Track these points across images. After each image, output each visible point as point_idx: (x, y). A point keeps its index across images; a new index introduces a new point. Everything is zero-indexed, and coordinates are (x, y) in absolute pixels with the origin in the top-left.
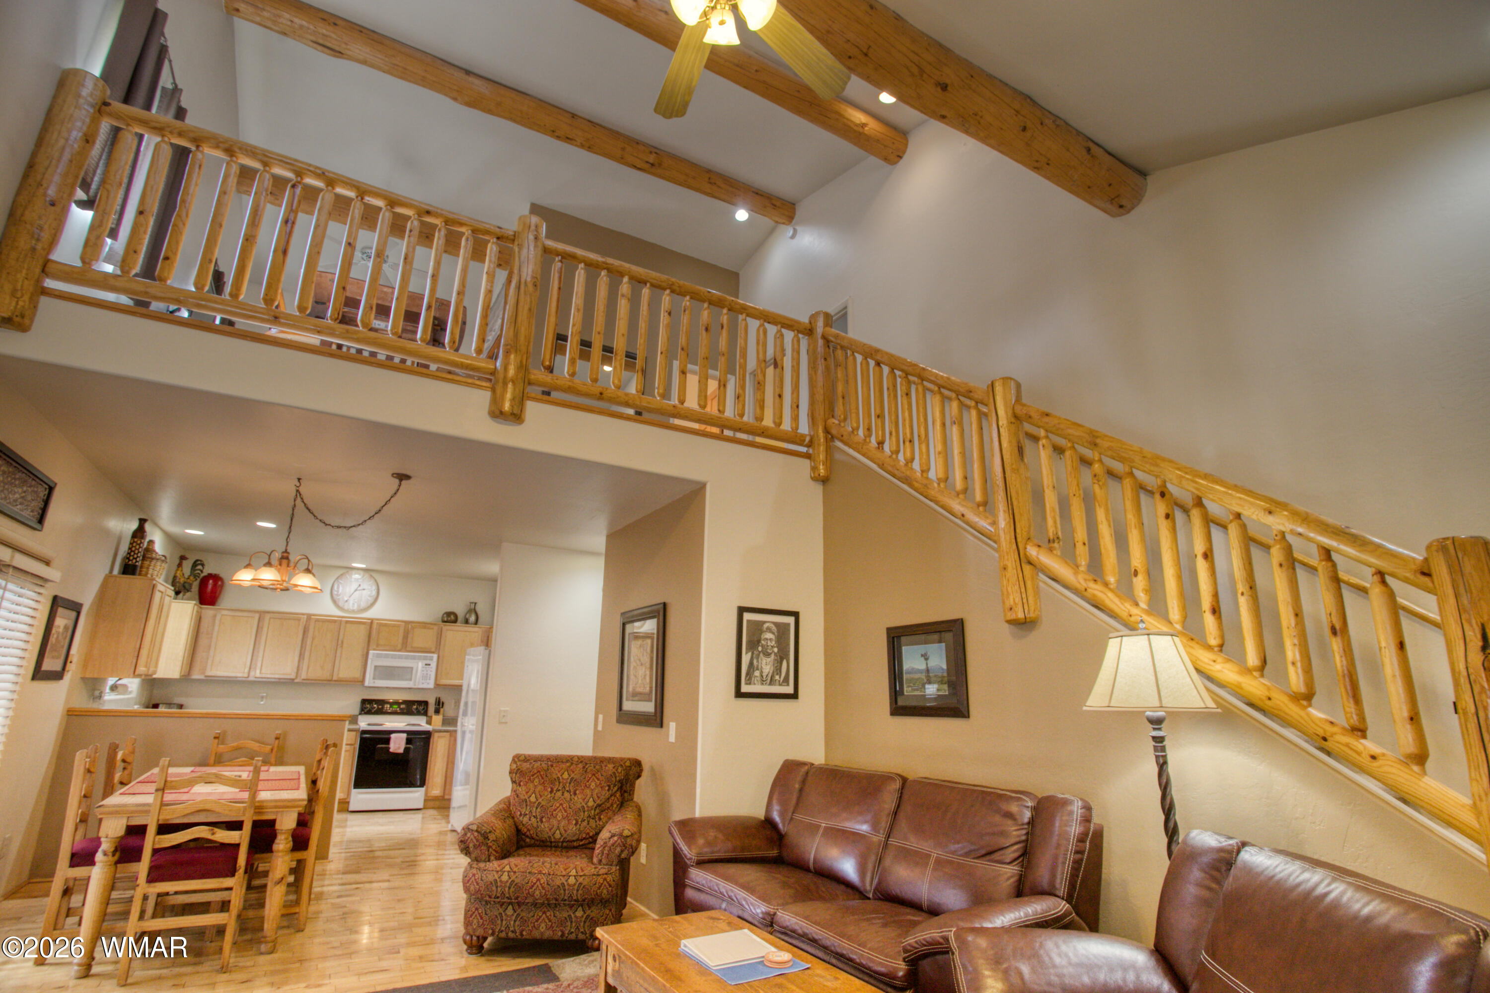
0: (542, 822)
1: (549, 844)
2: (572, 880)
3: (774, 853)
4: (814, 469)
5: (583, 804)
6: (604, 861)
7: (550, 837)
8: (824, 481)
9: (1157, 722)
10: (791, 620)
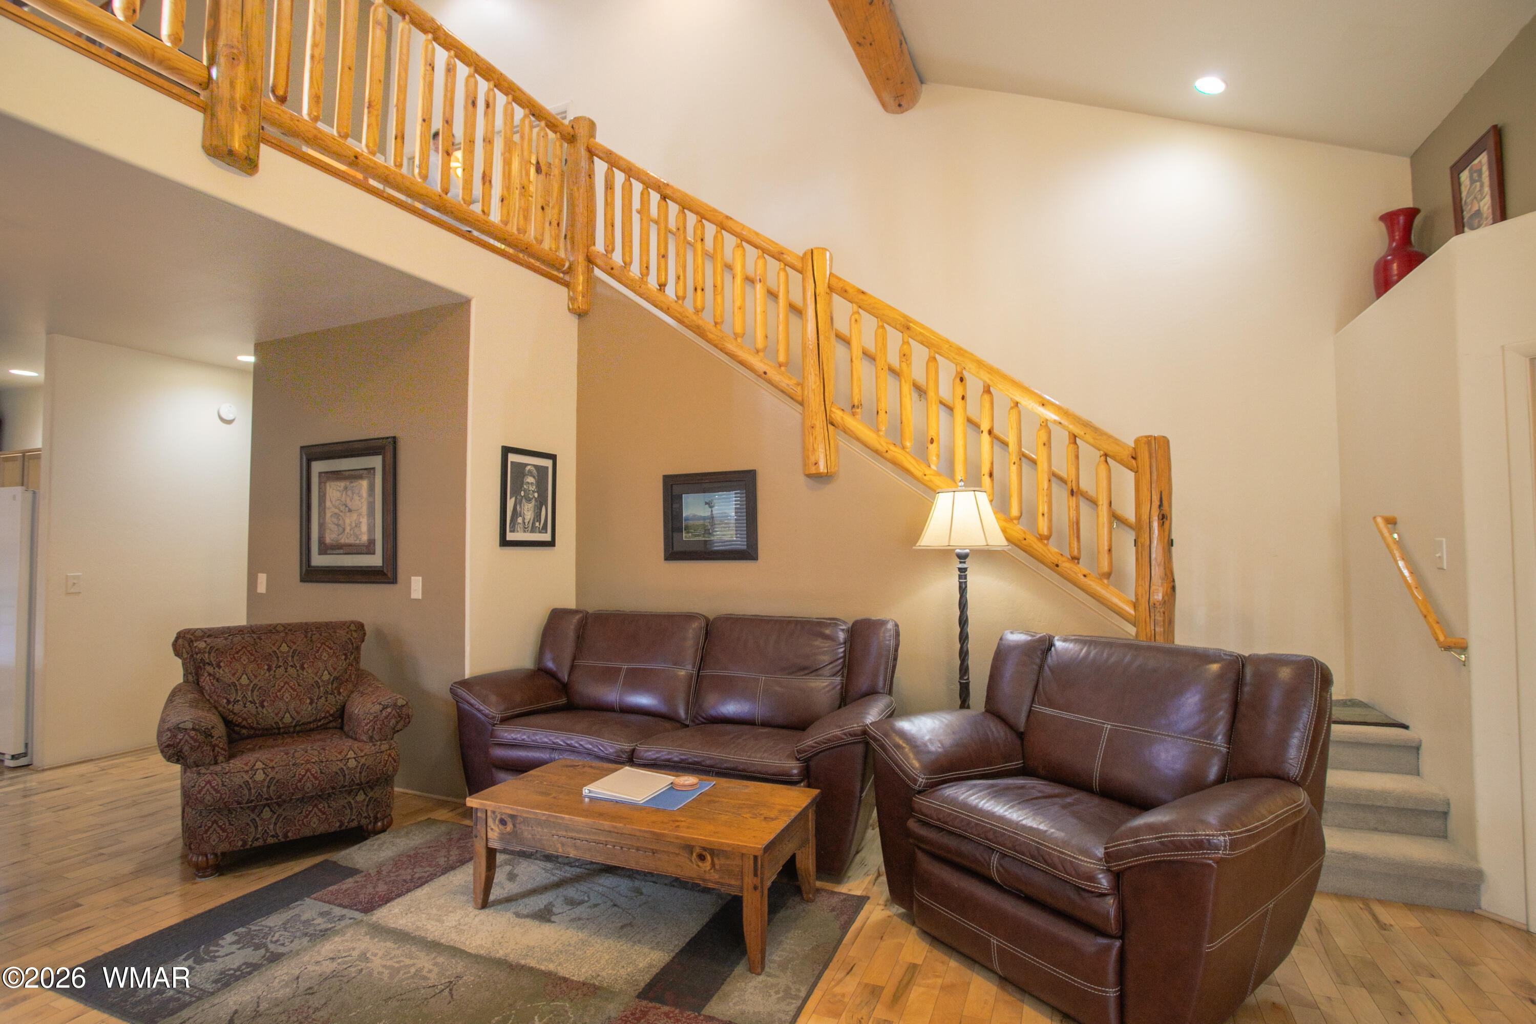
0: (263, 707)
1: (276, 731)
2: (352, 763)
3: (563, 701)
4: (572, 299)
5: (316, 679)
6: (376, 737)
7: (276, 723)
8: (581, 315)
9: (962, 557)
10: (548, 463)
